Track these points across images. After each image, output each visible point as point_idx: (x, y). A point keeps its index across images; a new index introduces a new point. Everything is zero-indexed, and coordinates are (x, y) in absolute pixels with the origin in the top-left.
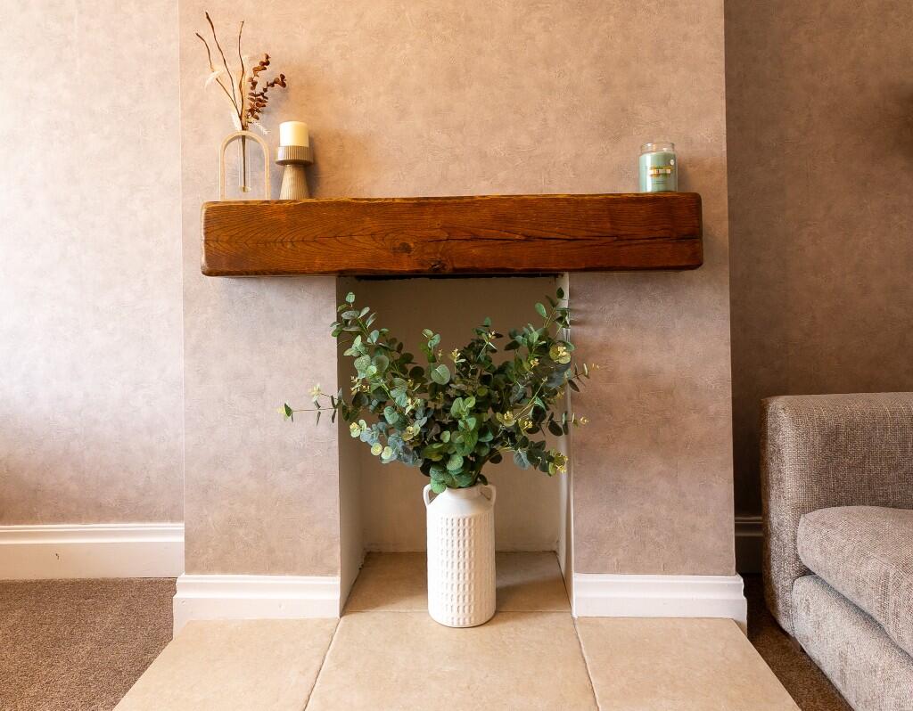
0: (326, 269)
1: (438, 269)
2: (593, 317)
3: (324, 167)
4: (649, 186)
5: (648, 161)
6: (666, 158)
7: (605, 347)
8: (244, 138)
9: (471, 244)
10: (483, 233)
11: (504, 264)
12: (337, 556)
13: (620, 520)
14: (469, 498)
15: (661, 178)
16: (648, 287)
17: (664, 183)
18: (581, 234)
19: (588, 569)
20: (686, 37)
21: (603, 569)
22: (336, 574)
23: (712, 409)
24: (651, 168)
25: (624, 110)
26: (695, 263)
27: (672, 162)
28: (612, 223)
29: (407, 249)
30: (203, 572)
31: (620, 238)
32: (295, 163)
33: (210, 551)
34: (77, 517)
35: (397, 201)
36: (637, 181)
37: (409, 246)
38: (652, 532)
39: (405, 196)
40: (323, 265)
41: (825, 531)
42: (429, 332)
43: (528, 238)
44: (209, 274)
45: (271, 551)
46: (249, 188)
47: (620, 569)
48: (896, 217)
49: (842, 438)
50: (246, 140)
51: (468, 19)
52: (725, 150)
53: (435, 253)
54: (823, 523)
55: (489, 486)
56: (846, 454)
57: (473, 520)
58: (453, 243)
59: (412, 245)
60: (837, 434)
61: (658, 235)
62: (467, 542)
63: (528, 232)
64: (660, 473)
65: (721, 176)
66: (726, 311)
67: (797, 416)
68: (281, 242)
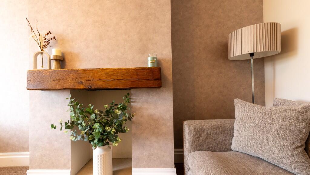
0: (60, 88)
1: (90, 88)
2: (137, 100)
3: (67, 61)
4: (150, 65)
5: (150, 59)
6: (153, 58)
7: (140, 108)
8: (42, 53)
9: (99, 81)
10: (102, 78)
11: (108, 87)
12: (70, 164)
13: (144, 154)
14: (103, 149)
15: (152, 63)
16: (151, 92)
17: (153, 64)
18: (129, 78)
19: (136, 167)
20: (161, 27)
21: (140, 167)
22: (70, 169)
23: (168, 124)
24: (150, 61)
25: (145, 46)
26: (159, 86)
27: (155, 59)
28: (137, 75)
29: (82, 83)
30: (34, 169)
31: (139, 79)
32: (56, 60)
33: (36, 163)
34: (18, 150)
35: (79, 70)
36: (147, 64)
37: (82, 82)
38: (153, 157)
39: (82, 68)
40: (59, 87)
41: (193, 159)
42: (90, 105)
43: (114, 80)
44: (28, 89)
45: (53, 163)
46: (44, 67)
47: (144, 167)
48: (221, 75)
49: (200, 132)
50: (43, 54)
51: (105, 22)
52: (171, 56)
53: (89, 84)
54: (193, 157)
55: (109, 145)
56: (201, 136)
57: (103, 155)
58: (94, 81)
59: (83, 82)
60: (199, 132)
61: (149, 79)
62: (101, 161)
63: (114, 78)
64: (155, 141)
65: (170, 63)
66: (172, 99)
67: (189, 126)
68: (48, 81)
